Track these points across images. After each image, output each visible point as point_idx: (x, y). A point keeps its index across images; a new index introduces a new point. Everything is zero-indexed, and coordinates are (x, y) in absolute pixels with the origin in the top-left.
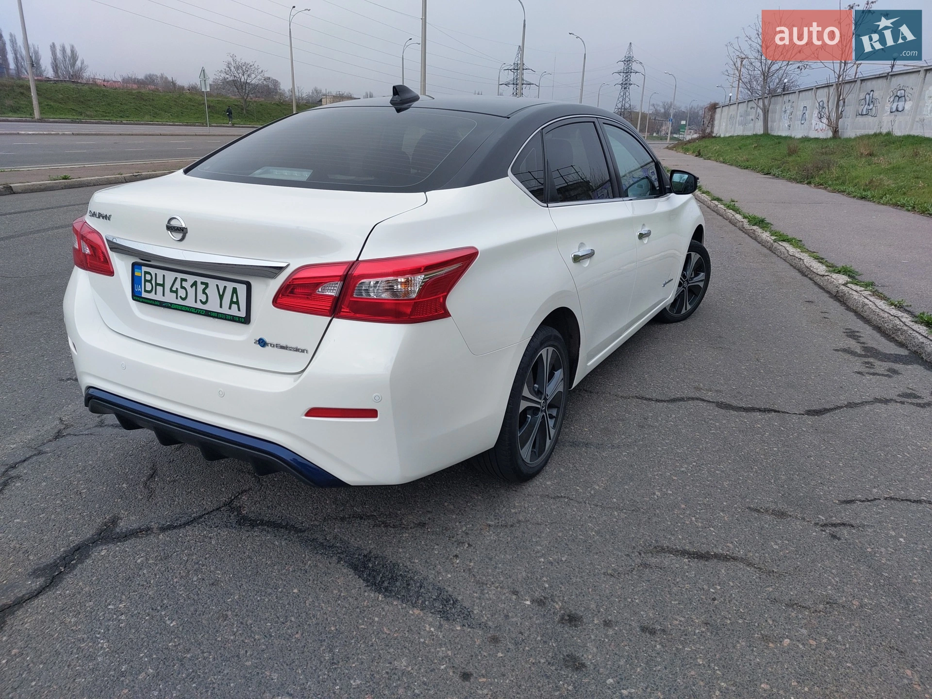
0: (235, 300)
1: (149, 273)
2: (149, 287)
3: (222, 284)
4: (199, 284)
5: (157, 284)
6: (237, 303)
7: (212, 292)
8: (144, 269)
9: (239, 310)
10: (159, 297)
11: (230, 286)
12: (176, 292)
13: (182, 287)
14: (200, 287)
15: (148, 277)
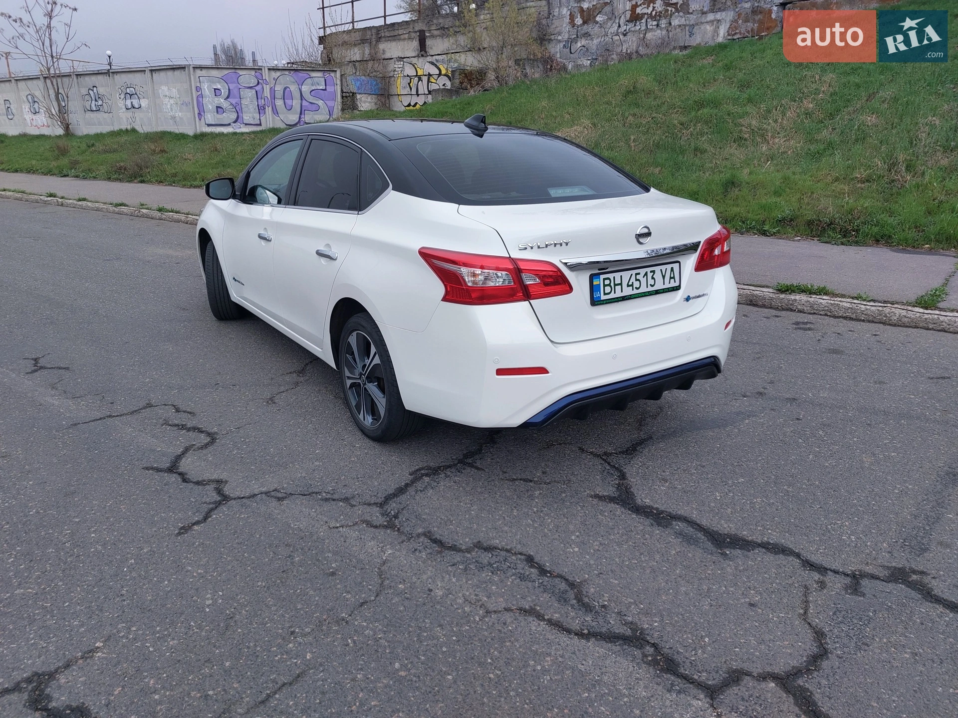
0: (672, 276)
1: (608, 279)
2: (608, 289)
3: (663, 267)
4: (649, 273)
5: (615, 285)
6: (674, 278)
7: (658, 276)
8: (602, 277)
9: (675, 282)
10: (619, 294)
11: (669, 267)
12: (632, 285)
13: (637, 280)
14: (650, 275)
15: (607, 282)
